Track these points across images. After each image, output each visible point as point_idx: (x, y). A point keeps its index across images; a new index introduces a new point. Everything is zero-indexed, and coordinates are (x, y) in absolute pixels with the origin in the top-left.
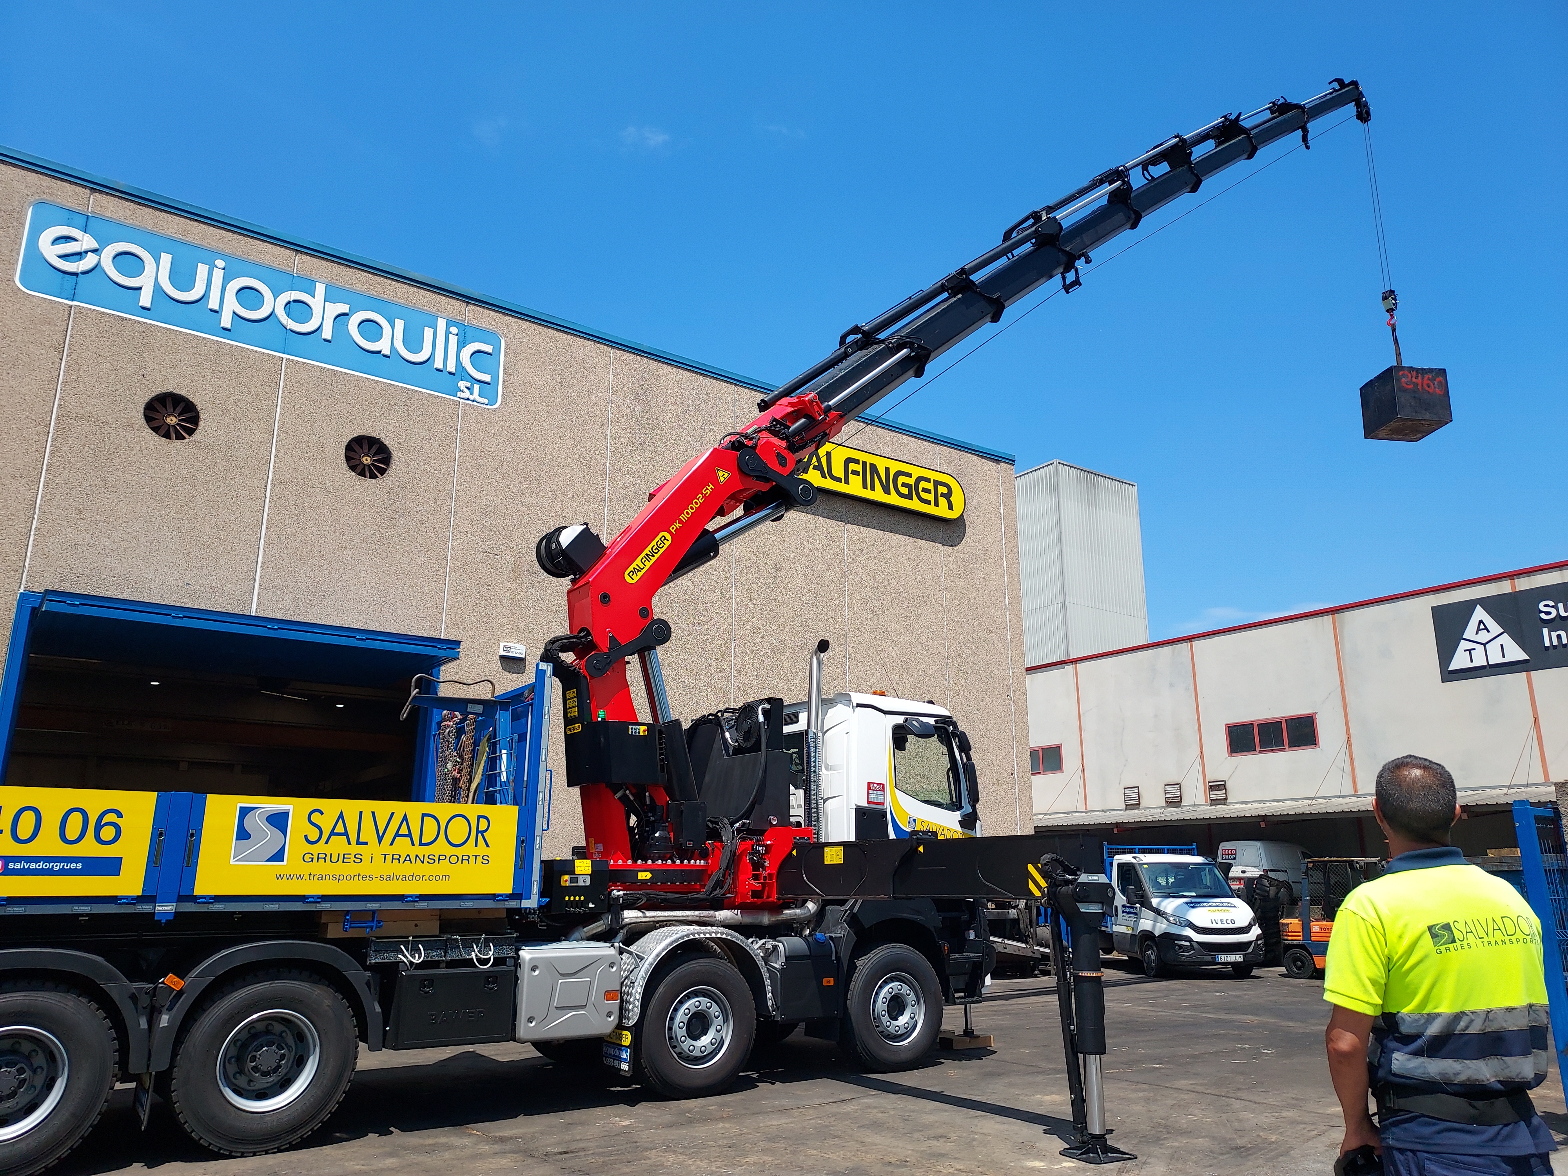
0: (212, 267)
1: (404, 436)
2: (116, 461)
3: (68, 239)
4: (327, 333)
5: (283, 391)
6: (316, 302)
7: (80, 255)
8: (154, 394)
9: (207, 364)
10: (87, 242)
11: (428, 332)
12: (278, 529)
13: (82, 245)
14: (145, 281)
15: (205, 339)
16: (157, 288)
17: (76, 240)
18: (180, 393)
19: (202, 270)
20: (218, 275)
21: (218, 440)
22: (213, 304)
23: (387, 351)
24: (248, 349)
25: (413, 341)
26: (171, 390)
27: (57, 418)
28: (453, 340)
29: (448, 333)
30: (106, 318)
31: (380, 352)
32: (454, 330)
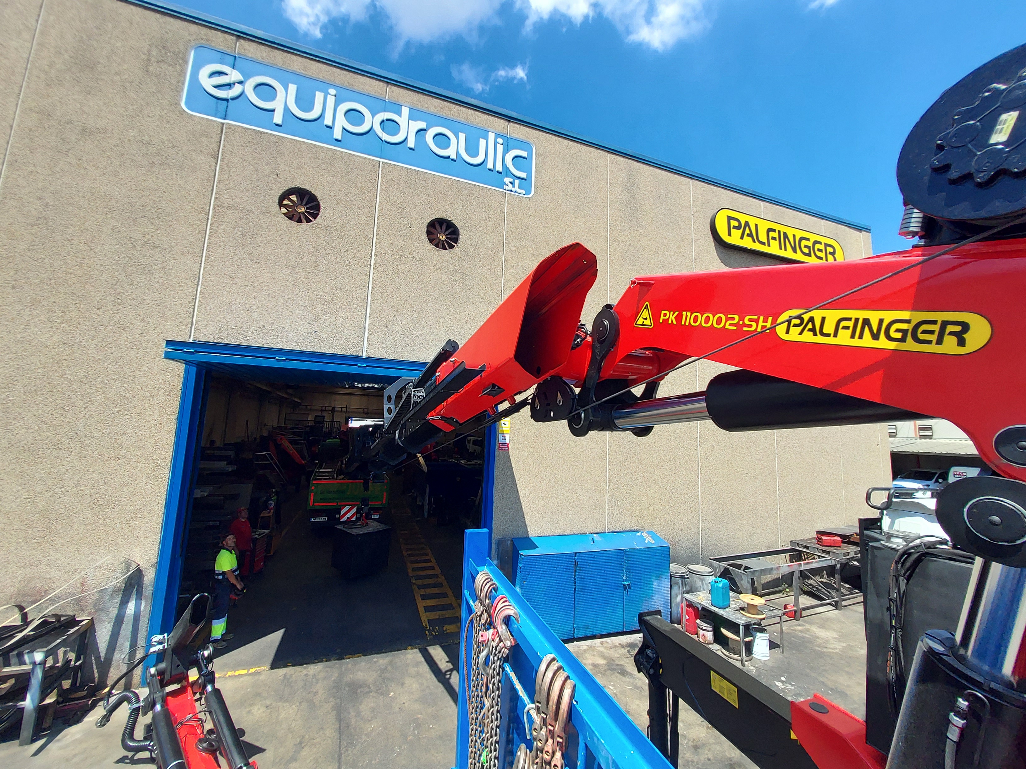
0: (326, 94)
1: (468, 218)
3: (221, 73)
4: (411, 143)
5: (381, 186)
6: (403, 120)
7: (230, 85)
8: (285, 189)
9: (324, 166)
10: (234, 75)
11: (482, 142)
12: (380, 289)
13: (231, 78)
14: (278, 105)
15: (322, 147)
16: (286, 109)
17: (226, 74)
18: (304, 188)
19: (319, 96)
20: (331, 101)
21: (335, 223)
22: (328, 121)
23: (454, 156)
24: (354, 155)
25: (472, 149)
26: (298, 186)
27: (215, 208)
28: (500, 148)
29: (496, 143)
30: (249, 132)
31: (449, 157)
32: (500, 140)
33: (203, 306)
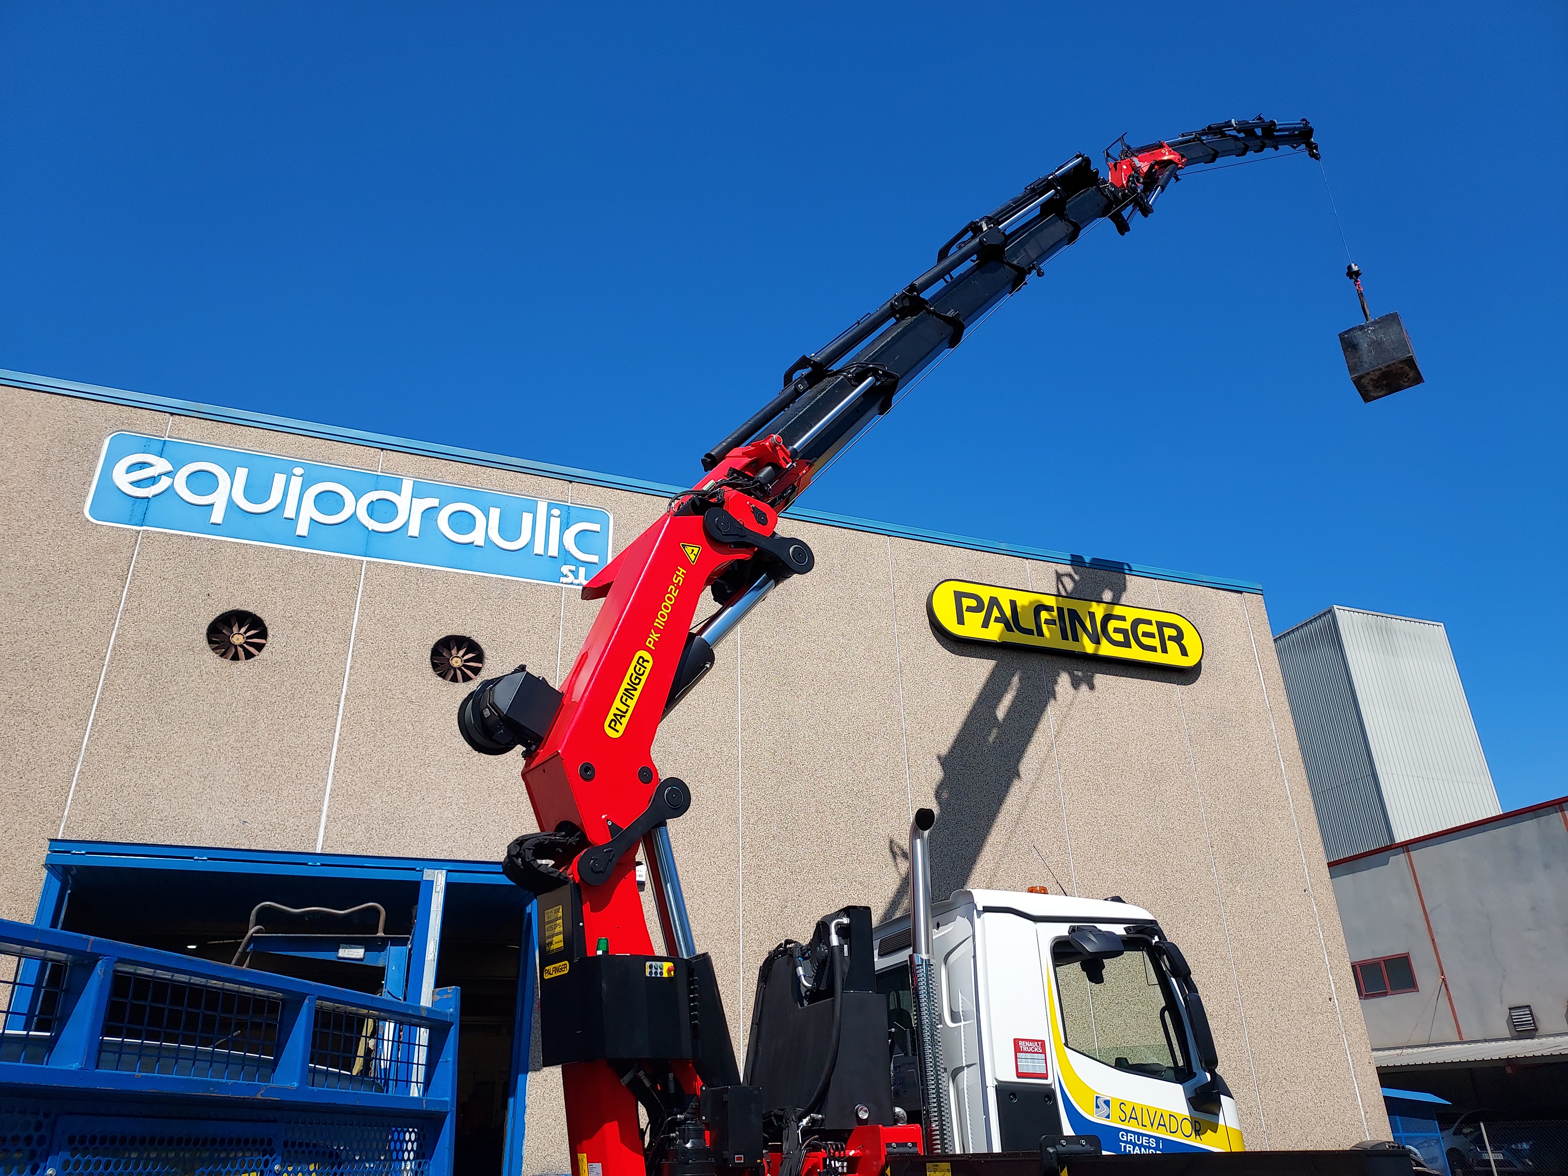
0: (290, 476)
1: (499, 631)
2: (173, 689)
3: (143, 465)
4: (414, 530)
5: (363, 596)
6: (402, 501)
7: (154, 480)
8: (218, 614)
9: (278, 576)
10: (161, 465)
11: (527, 518)
12: (350, 750)
13: (156, 469)
14: (219, 500)
15: (277, 549)
16: (231, 504)
17: (151, 465)
18: (247, 609)
19: (279, 480)
20: (296, 483)
21: (287, 656)
22: (290, 512)
23: (480, 541)
24: (324, 556)
25: (509, 529)
26: (237, 607)
27: (114, 649)
28: (555, 523)
29: (549, 516)
30: (174, 540)
31: (473, 543)
32: (556, 512)
33: (82, 793)
